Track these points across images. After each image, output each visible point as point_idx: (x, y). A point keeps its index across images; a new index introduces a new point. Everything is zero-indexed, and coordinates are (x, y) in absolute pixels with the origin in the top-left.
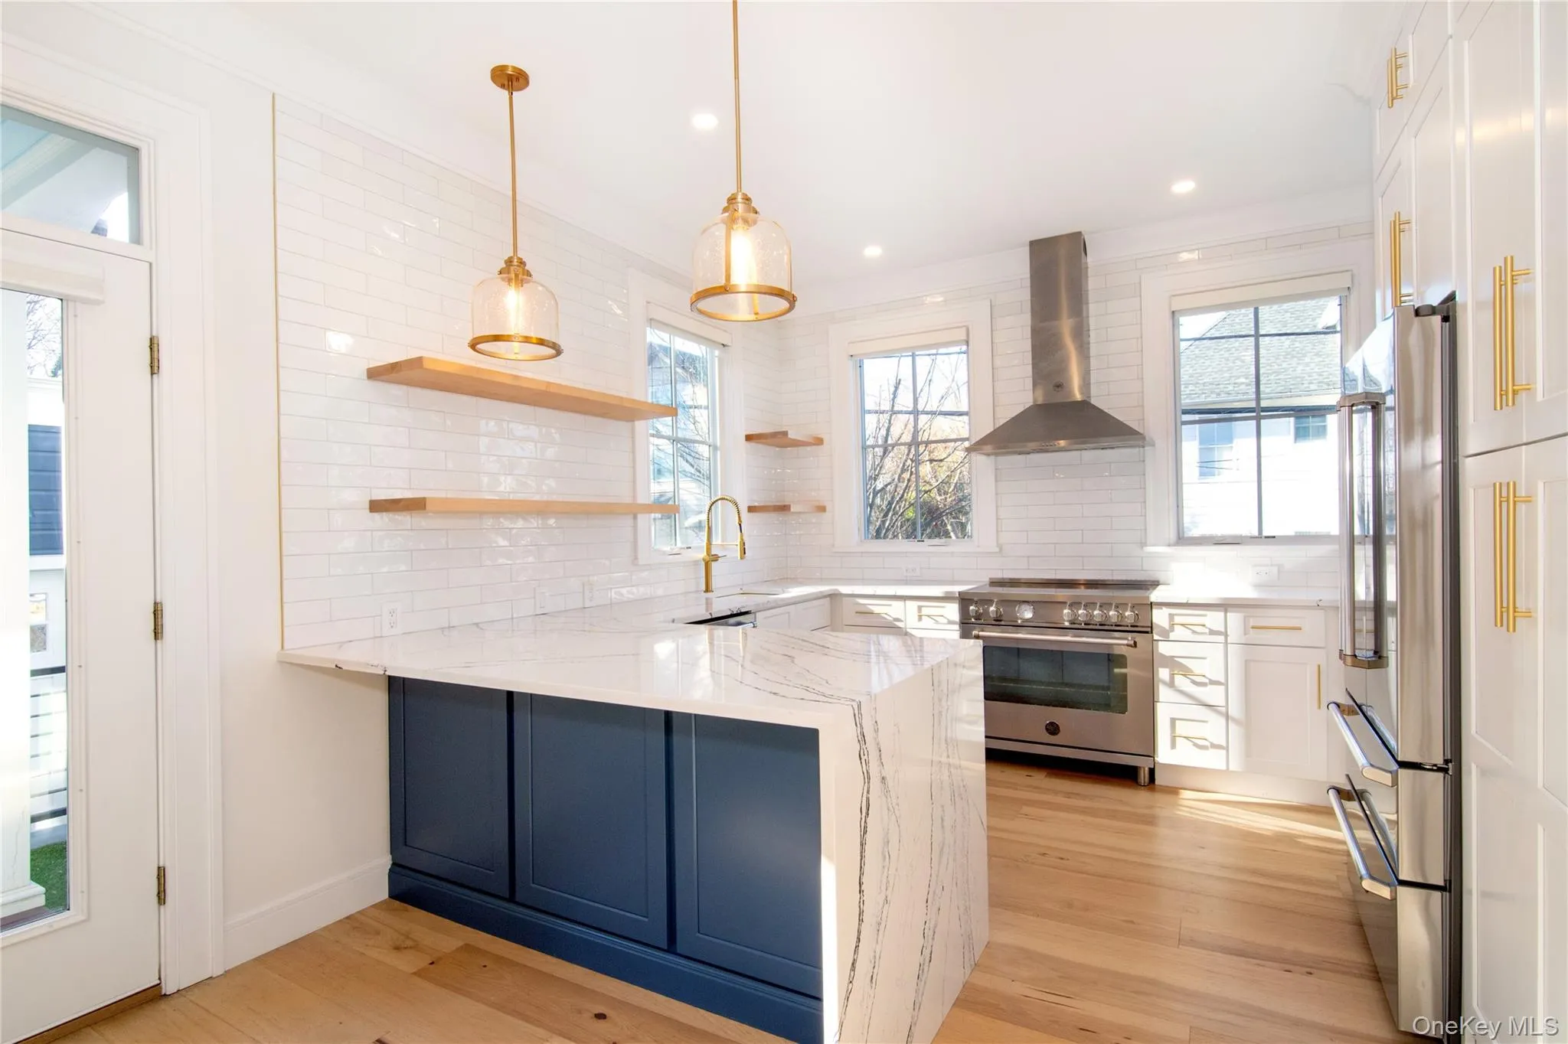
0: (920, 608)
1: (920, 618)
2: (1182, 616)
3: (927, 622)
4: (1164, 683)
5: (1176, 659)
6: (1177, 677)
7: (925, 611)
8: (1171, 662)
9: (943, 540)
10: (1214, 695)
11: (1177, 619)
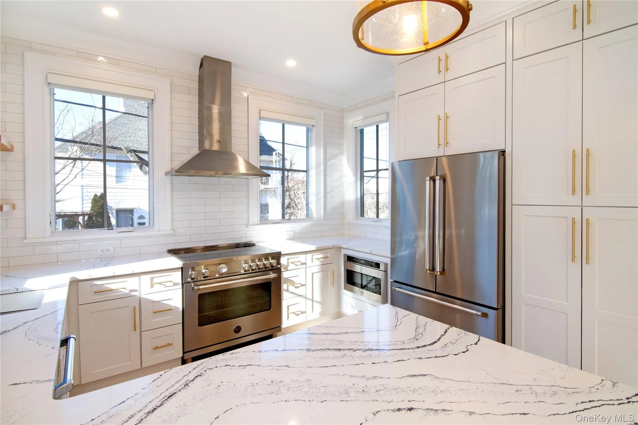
0: (152, 279)
1: (152, 286)
2: (293, 259)
3: (157, 288)
4: (285, 290)
5: (289, 278)
6: (289, 287)
7: (156, 280)
8: (288, 280)
9: (130, 228)
10: (301, 291)
11: (291, 261)
